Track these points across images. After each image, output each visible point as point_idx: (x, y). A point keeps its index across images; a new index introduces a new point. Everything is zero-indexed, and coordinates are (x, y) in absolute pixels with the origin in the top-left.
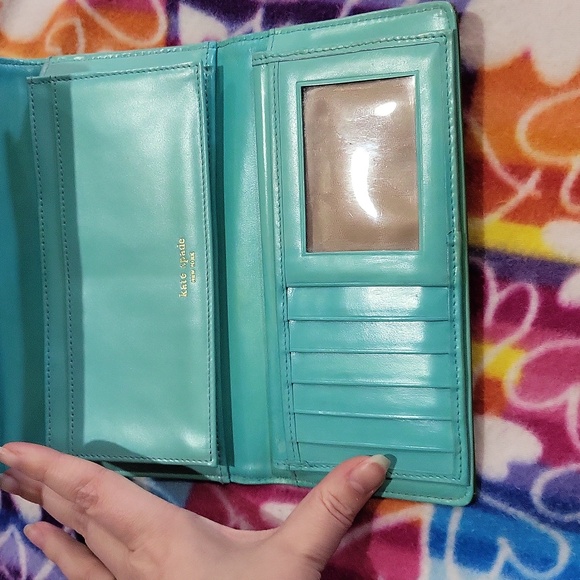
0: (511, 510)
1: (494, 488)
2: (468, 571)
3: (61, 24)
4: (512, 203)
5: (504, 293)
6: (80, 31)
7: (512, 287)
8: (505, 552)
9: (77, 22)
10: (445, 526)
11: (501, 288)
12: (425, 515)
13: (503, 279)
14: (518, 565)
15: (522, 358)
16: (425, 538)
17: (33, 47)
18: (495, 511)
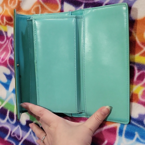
0: (139, 125)
1: (135, 120)
2: (128, 139)
3: (36, 6)
4: (142, 52)
5: (139, 73)
6: (40, 8)
7: (141, 72)
8: (137, 135)
9: (40, 6)
10: (123, 128)
11: (138, 72)
12: (118, 126)
13: (139, 70)
14: (140, 139)
15: (143, 89)
16: (118, 131)
17: (29, 12)
18: (135, 125)
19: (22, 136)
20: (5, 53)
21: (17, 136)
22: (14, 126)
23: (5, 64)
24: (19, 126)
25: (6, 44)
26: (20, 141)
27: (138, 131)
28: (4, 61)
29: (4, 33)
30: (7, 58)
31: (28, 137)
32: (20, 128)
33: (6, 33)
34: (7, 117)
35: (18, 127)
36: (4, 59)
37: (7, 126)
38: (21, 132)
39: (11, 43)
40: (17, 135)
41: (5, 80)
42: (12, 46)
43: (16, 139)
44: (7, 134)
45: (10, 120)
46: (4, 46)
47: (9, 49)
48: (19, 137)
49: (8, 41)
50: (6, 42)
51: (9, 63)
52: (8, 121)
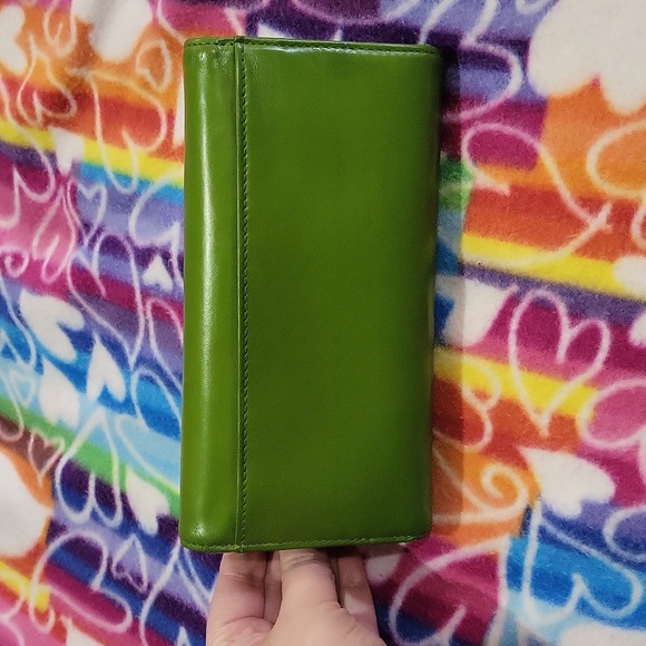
0: (584, 548)
1: (565, 525)
2: (543, 604)
3: (148, 46)
4: (584, 236)
5: (575, 331)
6: (166, 52)
7: (584, 324)
8: (580, 588)
9: (163, 44)
10: (522, 559)
11: (573, 325)
12: (501, 546)
13: (575, 316)
14: (593, 602)
15: (596, 396)
16: (502, 570)
17: (125, 67)
18: (568, 548)
19: (149, 578)
20: (56, 240)
21: (131, 579)
22: (118, 538)
23: (59, 290)
24: (133, 537)
25: (57, 203)
26: (144, 597)
27: (581, 571)
28: (54, 278)
29: (45, 160)
30: (65, 265)
31: (169, 584)
32: (139, 545)
33: (52, 156)
34: (92, 501)
35: (134, 543)
36: (57, 269)
37: (96, 537)
38: (144, 562)
39: (74, 200)
40: (132, 574)
41: (67, 352)
42: (78, 212)
43: (130, 587)
44: (97, 567)
45: (101, 513)
46: (52, 212)
47: (70, 223)
48: (139, 580)
49: (61, 190)
50: (55, 195)
51: (74, 282)
52: (94, 515)
